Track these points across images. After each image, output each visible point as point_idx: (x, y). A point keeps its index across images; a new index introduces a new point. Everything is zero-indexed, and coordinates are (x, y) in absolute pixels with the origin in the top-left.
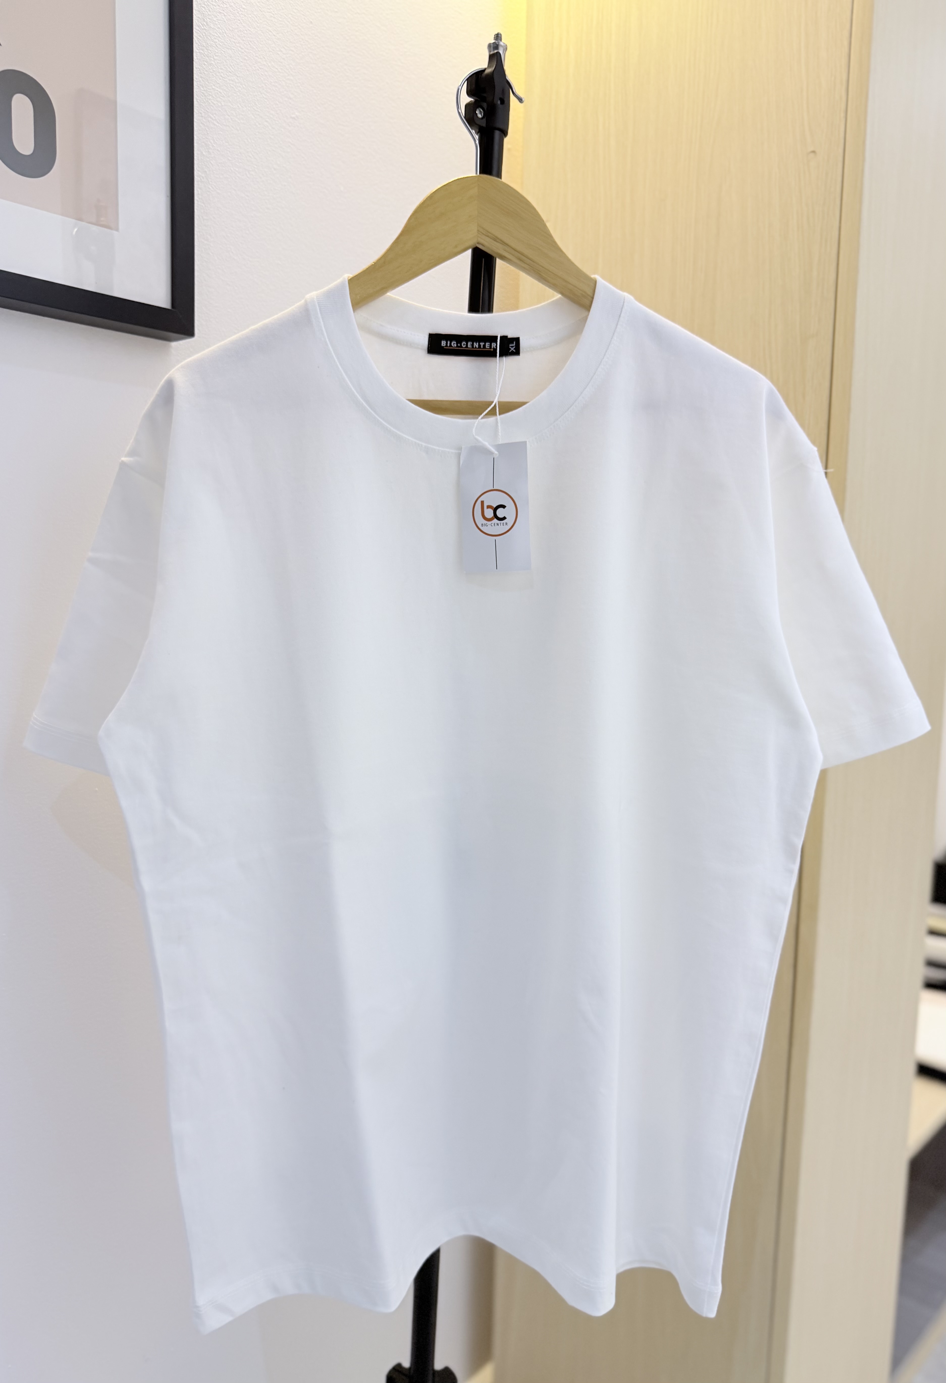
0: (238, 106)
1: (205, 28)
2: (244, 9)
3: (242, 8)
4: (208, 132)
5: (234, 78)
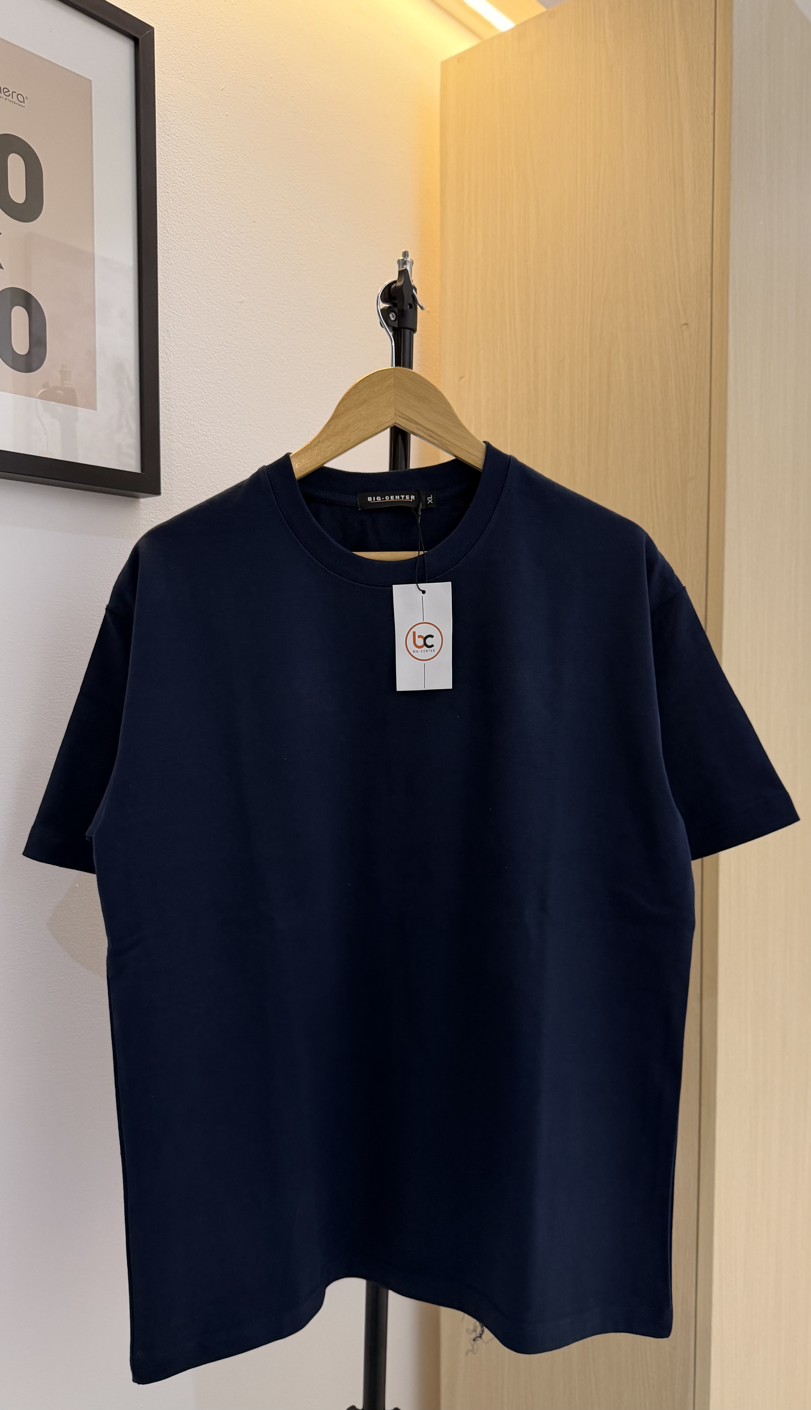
1: (166, 235)
2: (198, 216)
3: (196, 215)
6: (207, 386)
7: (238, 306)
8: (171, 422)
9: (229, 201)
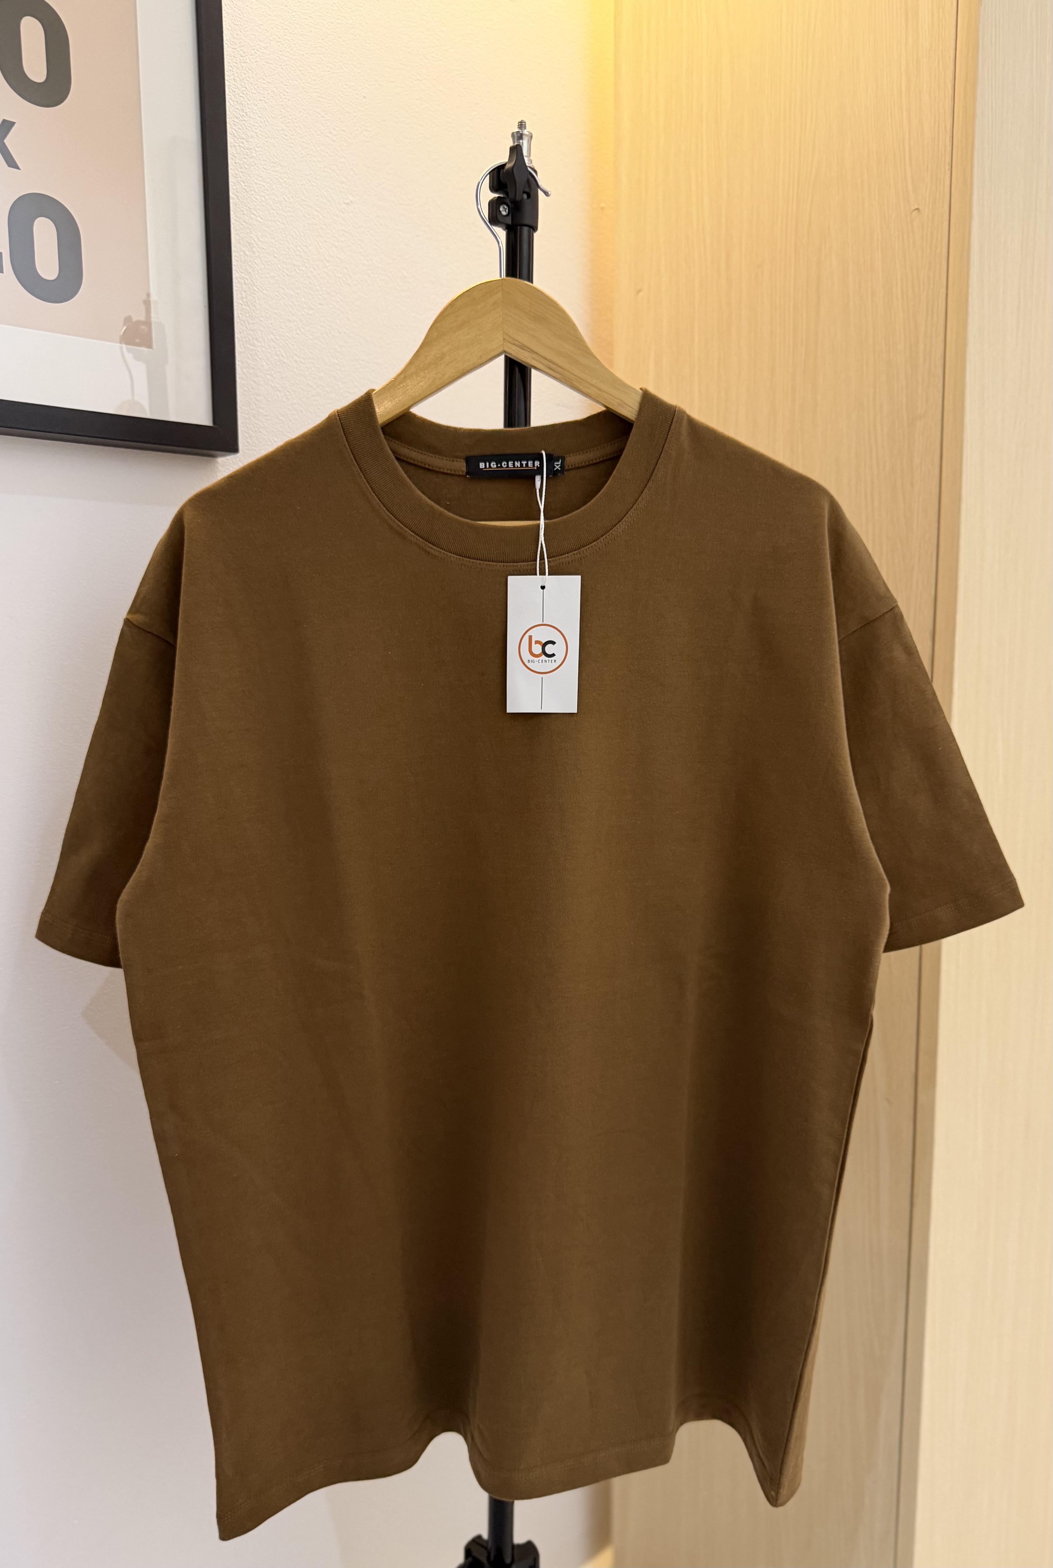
5: (279, 168)
6: (303, 313)
9: (329, 71)
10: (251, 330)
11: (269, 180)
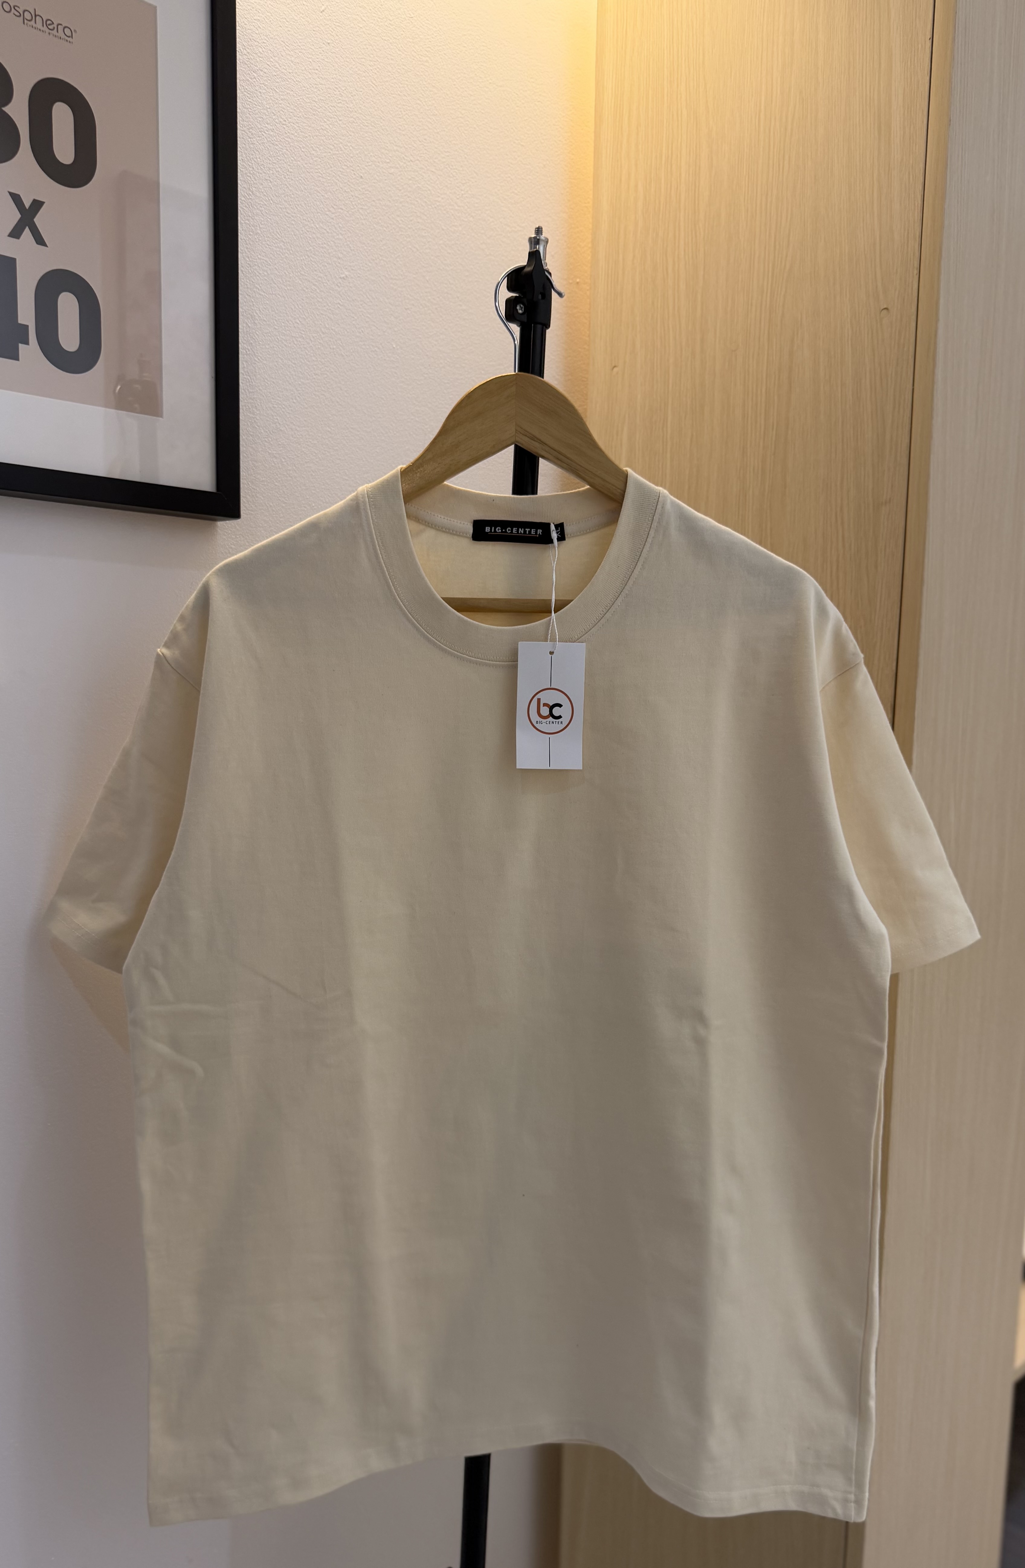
0: (285, 273)
4: (254, 303)
5: (281, 244)
7: (340, 283)
8: (256, 428)
9: (330, 152)
10: (251, 398)
11: (271, 256)
